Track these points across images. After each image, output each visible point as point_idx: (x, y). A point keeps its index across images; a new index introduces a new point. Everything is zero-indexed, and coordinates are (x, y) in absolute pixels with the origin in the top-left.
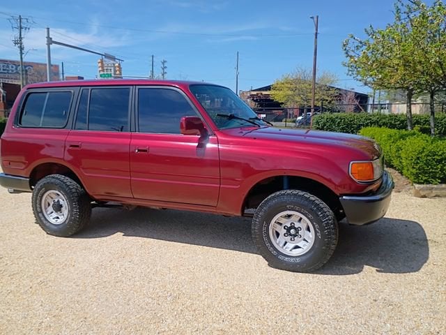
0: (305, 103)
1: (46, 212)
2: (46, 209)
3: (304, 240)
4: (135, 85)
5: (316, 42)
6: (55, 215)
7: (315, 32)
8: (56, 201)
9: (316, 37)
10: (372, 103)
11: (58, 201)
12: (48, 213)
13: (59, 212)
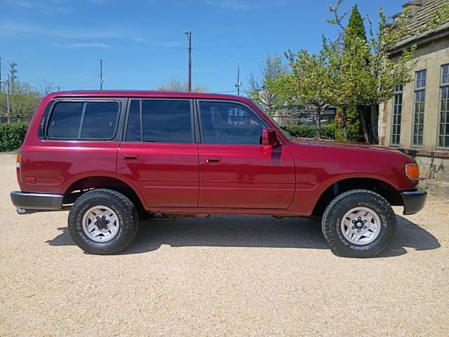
1: (87, 230)
2: (86, 227)
3: (370, 230)
4: (196, 98)
5: (190, 57)
6: (97, 232)
7: (189, 47)
8: (101, 217)
9: (190, 52)
11: (104, 217)
12: (90, 231)
13: (103, 229)
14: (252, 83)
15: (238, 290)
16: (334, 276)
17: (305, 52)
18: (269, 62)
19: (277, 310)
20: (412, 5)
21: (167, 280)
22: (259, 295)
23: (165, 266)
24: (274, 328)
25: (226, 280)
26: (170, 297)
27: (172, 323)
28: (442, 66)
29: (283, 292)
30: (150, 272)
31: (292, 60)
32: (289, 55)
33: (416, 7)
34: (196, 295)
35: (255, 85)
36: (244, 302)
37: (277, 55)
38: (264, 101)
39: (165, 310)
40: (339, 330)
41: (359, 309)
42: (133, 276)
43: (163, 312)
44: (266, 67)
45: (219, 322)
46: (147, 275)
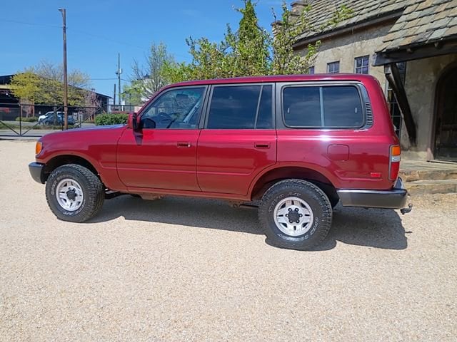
0: (55, 101)
5: (65, 37)
7: (63, 26)
9: (65, 32)
10: (113, 104)
14: (137, 71)
15: (191, 290)
16: (280, 264)
17: (206, 41)
18: (153, 50)
19: (239, 306)
20: (300, 5)
21: (103, 288)
22: (215, 292)
23: (96, 272)
24: (244, 326)
25: (173, 280)
26: (115, 308)
27: (128, 336)
28: (328, 64)
29: (238, 286)
30: (78, 280)
31: (193, 47)
32: (190, 43)
33: (303, 7)
34: (145, 300)
35: (140, 73)
36: (203, 302)
37: (161, 44)
38: (150, 91)
39: (114, 323)
40: (307, 318)
41: (316, 294)
42: (58, 288)
43: (112, 326)
44: (151, 56)
45: (183, 328)
46: (76, 285)
